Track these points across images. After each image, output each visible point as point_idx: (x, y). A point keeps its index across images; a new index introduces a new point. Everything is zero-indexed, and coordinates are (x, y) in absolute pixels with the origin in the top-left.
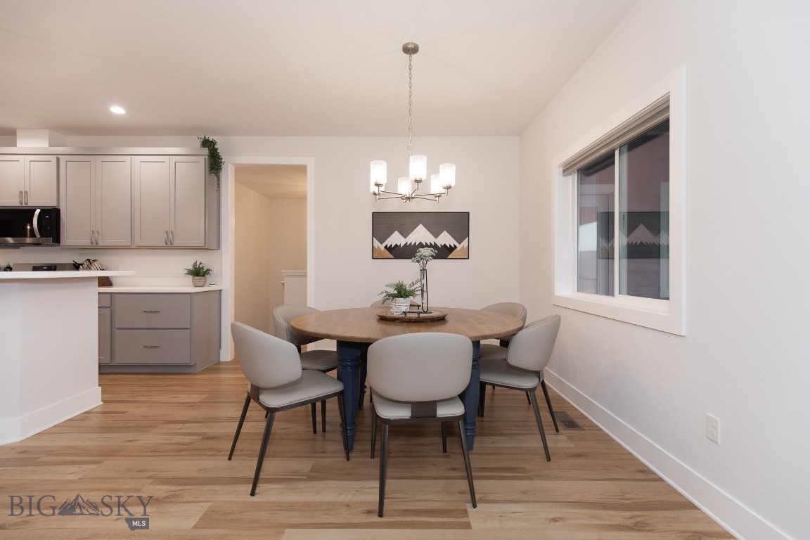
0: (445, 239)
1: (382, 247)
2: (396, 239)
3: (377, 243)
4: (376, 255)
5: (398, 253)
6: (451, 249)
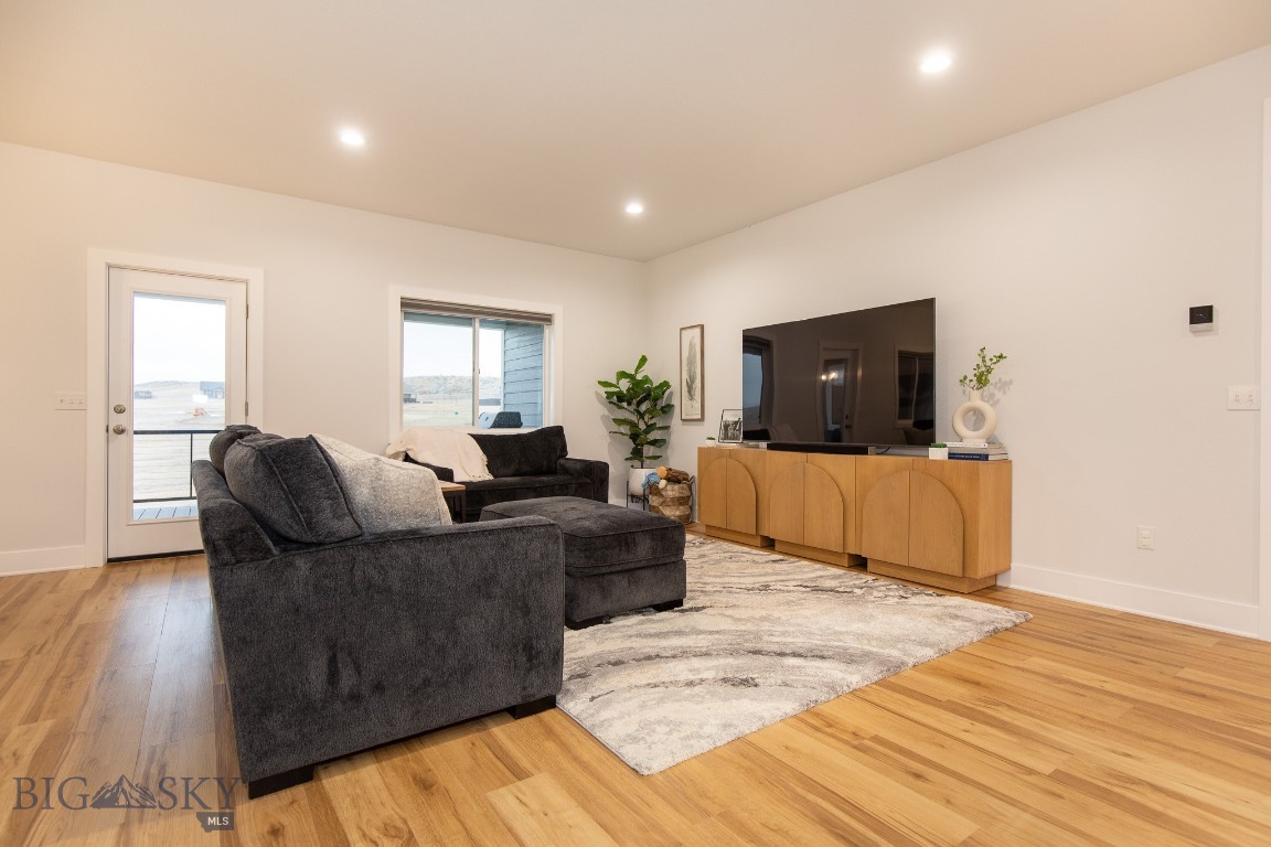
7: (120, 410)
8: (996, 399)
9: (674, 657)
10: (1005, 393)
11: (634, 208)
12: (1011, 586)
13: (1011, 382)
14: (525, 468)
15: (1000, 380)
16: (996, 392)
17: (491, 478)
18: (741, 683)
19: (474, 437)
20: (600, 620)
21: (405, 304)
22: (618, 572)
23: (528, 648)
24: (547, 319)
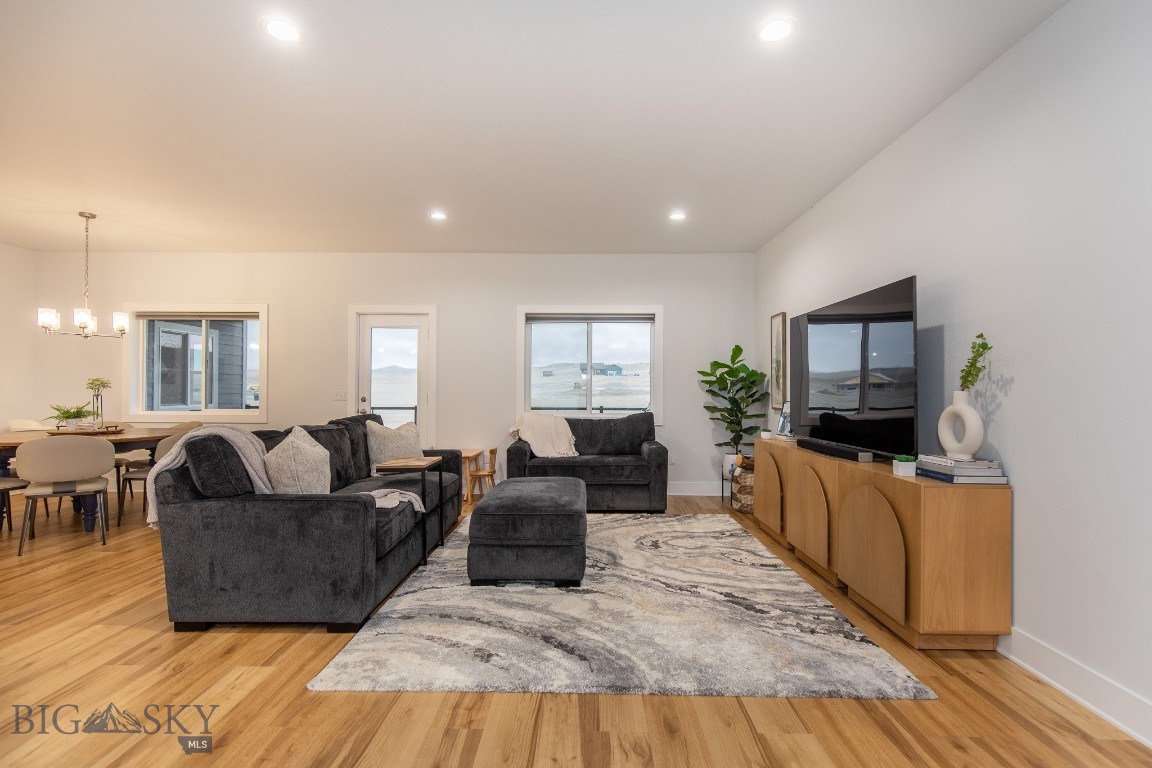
7: (364, 400)
8: (998, 401)
9: (489, 623)
10: (1006, 395)
11: (678, 216)
12: (1012, 657)
13: (1012, 380)
14: (610, 448)
15: (1002, 376)
16: (997, 392)
17: (577, 454)
18: (484, 656)
19: (569, 421)
20: (495, 582)
21: (531, 318)
22: (508, 546)
23: (334, 585)
24: (650, 318)
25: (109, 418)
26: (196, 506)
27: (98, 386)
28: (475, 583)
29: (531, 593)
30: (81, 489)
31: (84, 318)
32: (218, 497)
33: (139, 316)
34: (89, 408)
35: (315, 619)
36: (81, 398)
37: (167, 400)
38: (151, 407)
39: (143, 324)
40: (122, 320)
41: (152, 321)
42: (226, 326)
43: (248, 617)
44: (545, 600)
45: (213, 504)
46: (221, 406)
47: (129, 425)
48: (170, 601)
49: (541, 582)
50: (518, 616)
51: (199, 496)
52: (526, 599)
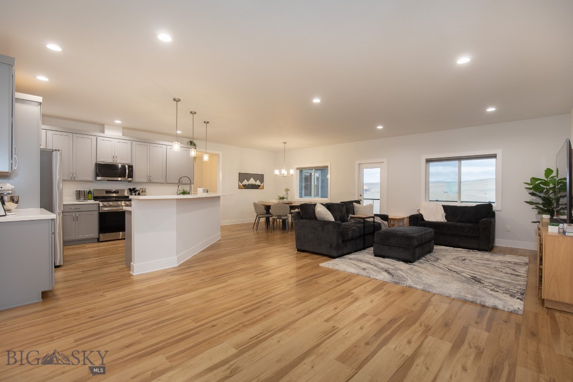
0: (258, 183)
1: (241, 185)
2: (245, 182)
3: (240, 184)
4: (240, 188)
5: (246, 187)
6: (260, 186)
7: (361, 196)
11: (491, 109)
14: (464, 219)
17: (446, 221)
18: (364, 269)
19: (443, 206)
20: (383, 257)
21: (428, 161)
22: (386, 245)
23: (330, 245)
24: (494, 156)
25: (290, 200)
26: (301, 220)
27: (287, 190)
28: (375, 256)
29: (392, 261)
30: (283, 218)
31: (284, 172)
32: (306, 219)
33: (297, 169)
34: (285, 197)
35: (326, 253)
36: (283, 194)
37: (306, 195)
38: (301, 196)
39: (298, 171)
40: (292, 172)
41: (301, 170)
42: (323, 170)
43: (311, 250)
44: (394, 263)
45: (304, 220)
46: (322, 197)
47: (294, 202)
48: (296, 244)
49: (399, 259)
50: (383, 265)
51: (302, 218)
52: (389, 262)
